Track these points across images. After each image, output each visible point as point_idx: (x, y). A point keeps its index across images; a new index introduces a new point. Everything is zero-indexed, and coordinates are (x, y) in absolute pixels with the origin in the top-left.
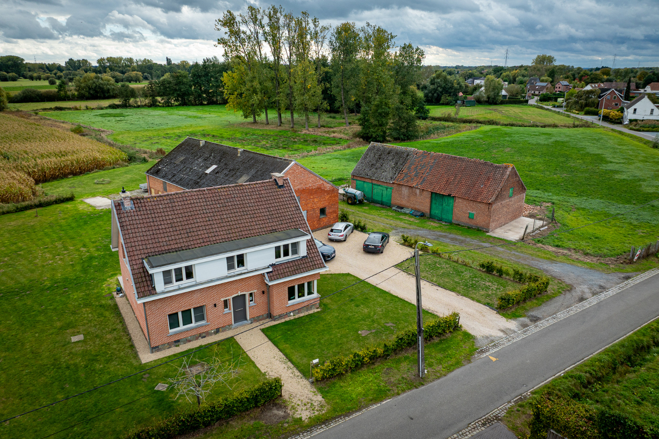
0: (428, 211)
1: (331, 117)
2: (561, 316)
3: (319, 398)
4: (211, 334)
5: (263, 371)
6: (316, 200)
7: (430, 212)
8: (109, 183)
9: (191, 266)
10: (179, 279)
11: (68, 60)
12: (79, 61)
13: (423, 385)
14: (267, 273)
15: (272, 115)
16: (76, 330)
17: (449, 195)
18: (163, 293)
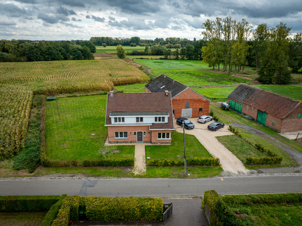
0: (256, 118)
1: (253, 69)
2: (276, 175)
3: (145, 170)
4: (129, 143)
5: (135, 157)
6: (197, 105)
7: (257, 119)
8: (138, 88)
9: (124, 118)
10: (120, 121)
11: (156, 38)
12: (160, 39)
13: (184, 178)
14: (150, 126)
15: (221, 66)
16: (95, 132)
17: (265, 112)
18: (113, 124)
